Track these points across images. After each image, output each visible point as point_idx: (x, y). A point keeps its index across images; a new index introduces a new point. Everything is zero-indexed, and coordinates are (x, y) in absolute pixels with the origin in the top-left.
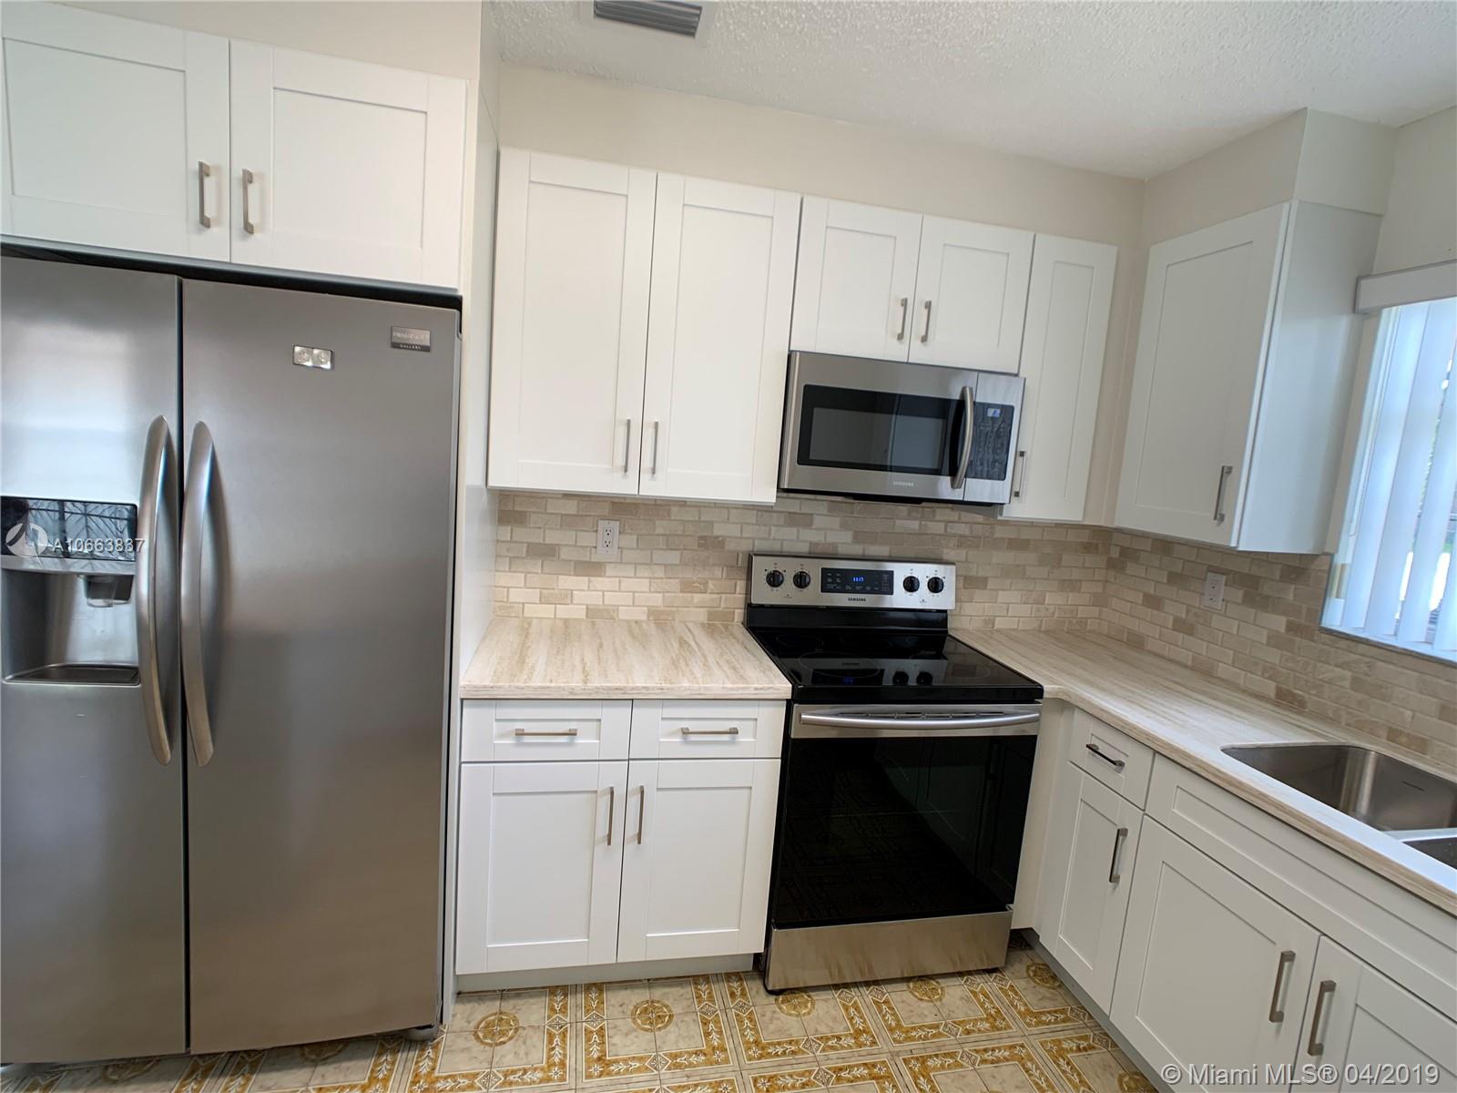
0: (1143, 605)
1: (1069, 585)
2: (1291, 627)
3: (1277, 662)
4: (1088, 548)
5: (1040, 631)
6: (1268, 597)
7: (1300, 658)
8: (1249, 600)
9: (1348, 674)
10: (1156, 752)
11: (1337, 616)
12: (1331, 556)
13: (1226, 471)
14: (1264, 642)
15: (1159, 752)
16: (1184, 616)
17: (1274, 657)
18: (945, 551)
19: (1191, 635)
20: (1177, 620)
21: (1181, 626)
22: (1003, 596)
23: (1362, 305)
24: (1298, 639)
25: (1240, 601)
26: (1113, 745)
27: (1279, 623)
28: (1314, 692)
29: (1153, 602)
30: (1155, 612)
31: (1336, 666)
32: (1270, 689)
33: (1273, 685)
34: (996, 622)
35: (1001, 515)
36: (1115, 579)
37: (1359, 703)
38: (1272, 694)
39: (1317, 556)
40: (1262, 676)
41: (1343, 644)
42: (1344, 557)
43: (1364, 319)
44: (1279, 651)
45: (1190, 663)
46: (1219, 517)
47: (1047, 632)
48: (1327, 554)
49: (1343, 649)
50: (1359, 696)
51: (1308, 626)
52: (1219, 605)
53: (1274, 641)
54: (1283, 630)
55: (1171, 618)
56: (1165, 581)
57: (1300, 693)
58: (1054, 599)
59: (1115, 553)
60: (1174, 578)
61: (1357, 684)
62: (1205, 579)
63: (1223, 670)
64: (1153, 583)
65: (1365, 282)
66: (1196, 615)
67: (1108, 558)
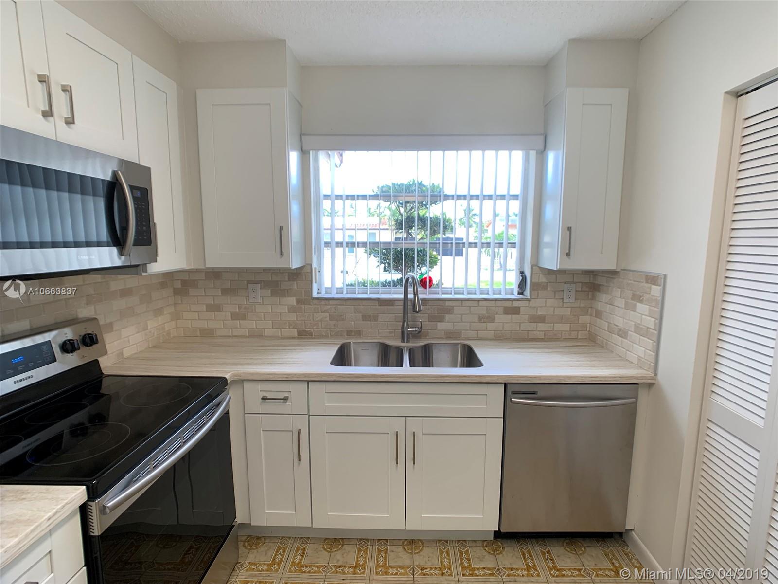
0: (207, 311)
2: (298, 302)
3: (295, 319)
4: (164, 285)
5: (150, 348)
6: (284, 290)
7: (306, 314)
8: (274, 294)
9: (327, 315)
10: (308, 382)
11: (317, 291)
12: (311, 265)
13: (281, 228)
14: (287, 312)
16: (238, 311)
17: (293, 317)
19: (245, 319)
20: (232, 314)
21: (235, 317)
23: (304, 148)
24: (303, 306)
25: (270, 295)
27: (292, 301)
28: (315, 327)
29: (215, 308)
30: (216, 313)
31: (322, 313)
32: (295, 333)
33: (295, 330)
35: (146, 271)
36: (182, 301)
37: (334, 325)
38: (296, 335)
39: (304, 266)
40: (289, 328)
41: (323, 302)
42: (315, 265)
43: (304, 154)
44: (295, 314)
45: (247, 335)
46: (282, 254)
47: (154, 347)
48: (308, 264)
49: (323, 305)
50: (333, 322)
51: (306, 299)
52: (260, 300)
53: (292, 310)
54: (295, 303)
55: (230, 314)
56: (220, 294)
57: (309, 330)
59: (178, 285)
60: (225, 292)
61: (332, 317)
62: (248, 288)
63: (268, 332)
64: (212, 297)
65: (303, 137)
66: (245, 308)
67: (174, 289)
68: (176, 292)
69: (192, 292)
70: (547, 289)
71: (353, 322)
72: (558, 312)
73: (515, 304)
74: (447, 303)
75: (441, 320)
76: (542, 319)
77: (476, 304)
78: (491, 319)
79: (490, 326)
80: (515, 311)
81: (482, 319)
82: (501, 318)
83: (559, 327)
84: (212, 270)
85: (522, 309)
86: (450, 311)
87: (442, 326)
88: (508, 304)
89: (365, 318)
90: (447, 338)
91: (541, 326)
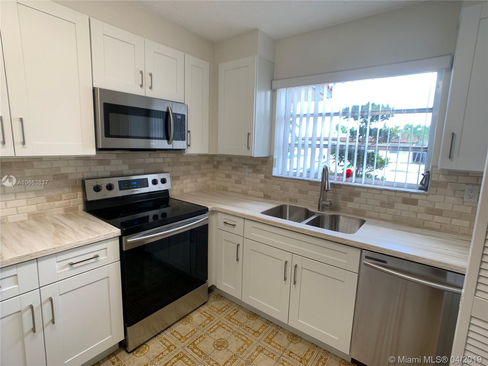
0: (225, 177)
1: (204, 175)
2: (265, 177)
3: (263, 187)
4: (208, 162)
5: (197, 191)
6: (259, 170)
7: (268, 185)
8: (254, 171)
9: (279, 187)
10: (244, 219)
11: (276, 172)
13: (249, 134)
14: (259, 182)
15: (245, 218)
16: (238, 179)
18: (164, 168)
19: (240, 184)
20: (235, 180)
21: (237, 182)
22: (185, 181)
23: (273, 88)
24: (267, 180)
25: (252, 172)
26: (231, 220)
27: (262, 176)
28: (272, 193)
29: (228, 176)
30: (229, 179)
31: (277, 185)
32: (262, 194)
33: (263, 193)
34: (184, 191)
35: (185, 153)
36: (216, 171)
37: (283, 193)
38: (263, 196)
39: (269, 157)
40: (260, 192)
41: (278, 179)
42: (275, 156)
43: (274, 92)
44: (263, 184)
45: (241, 192)
46: (248, 148)
47: (199, 191)
48: (272, 156)
51: (269, 176)
52: (247, 174)
53: (262, 181)
54: (263, 178)
55: (234, 180)
56: (231, 169)
57: (269, 194)
58: (200, 180)
59: (215, 163)
60: (234, 168)
61: (282, 189)
62: (242, 167)
63: (250, 192)
64: (228, 171)
65: (273, 82)
66: (241, 178)
68: (214, 166)
69: (220, 167)
70: (446, 187)
71: (293, 194)
72: (456, 208)
73: (413, 196)
74: (356, 189)
75: (351, 200)
76: (439, 213)
77: (379, 192)
78: (390, 205)
79: (389, 210)
80: (414, 202)
81: (382, 204)
82: (400, 206)
83: (456, 222)
84: (228, 157)
85: (420, 201)
86: (358, 195)
87: (350, 205)
88: (408, 196)
89: (300, 192)
90: (354, 214)
91: (437, 218)
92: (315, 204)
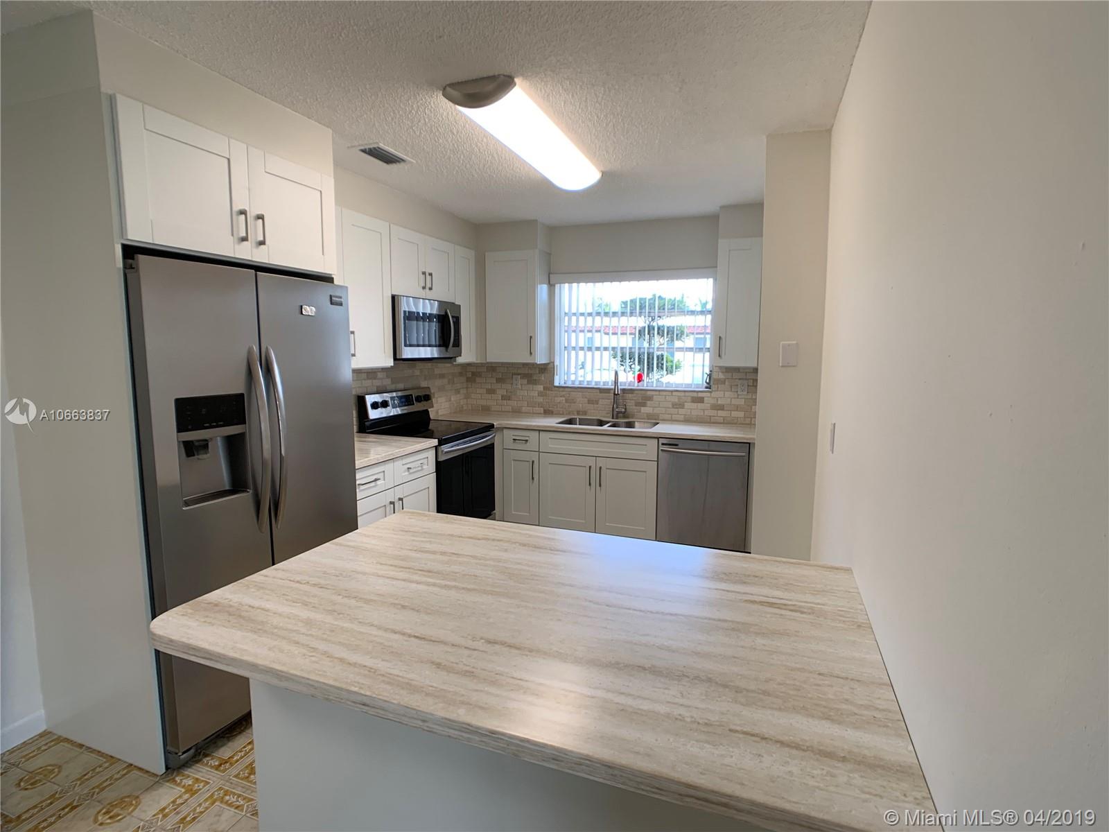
0: (486, 393)
1: (458, 391)
2: (545, 388)
3: (542, 401)
4: (461, 374)
6: (536, 380)
7: (549, 398)
8: (529, 382)
9: (564, 398)
10: (539, 431)
11: (557, 382)
12: (554, 363)
13: (531, 337)
14: (537, 395)
16: (505, 394)
17: (541, 399)
19: (509, 400)
20: (502, 396)
21: (504, 398)
23: (551, 283)
24: (547, 392)
25: (526, 383)
27: (541, 388)
29: (491, 391)
30: (492, 395)
31: (560, 397)
32: (542, 410)
33: (542, 409)
35: (455, 361)
36: (472, 386)
37: (568, 406)
38: (542, 412)
39: (548, 364)
40: (538, 407)
41: (561, 389)
42: (557, 363)
43: (551, 286)
46: (531, 353)
48: (552, 362)
49: (562, 391)
50: (567, 404)
51: (550, 386)
52: (520, 387)
53: (540, 394)
54: (542, 389)
55: (500, 396)
56: (495, 382)
57: (551, 409)
59: (469, 375)
60: (499, 380)
61: (567, 401)
62: (513, 379)
64: (490, 384)
65: (551, 275)
66: (511, 392)
67: (467, 378)
68: (468, 380)
69: (478, 380)
70: (725, 384)
71: (581, 405)
72: (734, 402)
73: (700, 395)
74: (649, 393)
75: (644, 405)
76: (722, 408)
77: (670, 394)
78: (681, 406)
79: (681, 411)
80: (701, 400)
81: (675, 406)
82: (688, 405)
83: (735, 414)
84: (490, 365)
85: (705, 399)
86: (650, 398)
87: (644, 410)
88: (695, 395)
89: (590, 402)
90: (648, 419)
91: (721, 413)
92: (608, 413)
